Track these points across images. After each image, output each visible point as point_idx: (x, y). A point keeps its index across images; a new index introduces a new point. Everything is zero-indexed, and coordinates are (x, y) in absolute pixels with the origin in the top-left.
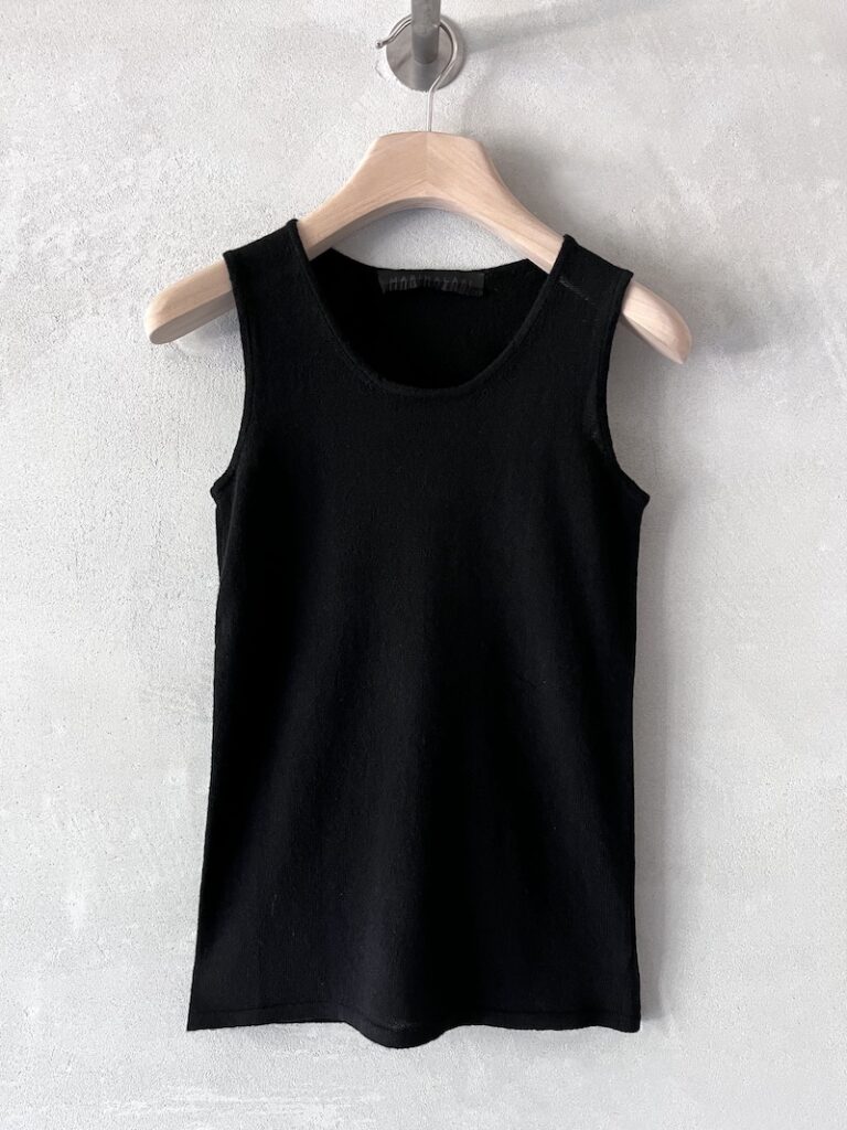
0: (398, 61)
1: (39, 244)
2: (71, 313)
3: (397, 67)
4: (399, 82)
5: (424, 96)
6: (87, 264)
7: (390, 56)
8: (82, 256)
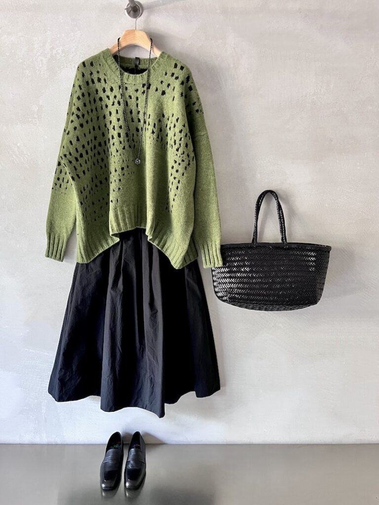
0: (129, 11)
1: (54, 52)
2: (62, 67)
3: (129, 13)
4: (129, 17)
5: (135, 19)
6: (65, 56)
7: (127, 11)
8: (64, 54)
